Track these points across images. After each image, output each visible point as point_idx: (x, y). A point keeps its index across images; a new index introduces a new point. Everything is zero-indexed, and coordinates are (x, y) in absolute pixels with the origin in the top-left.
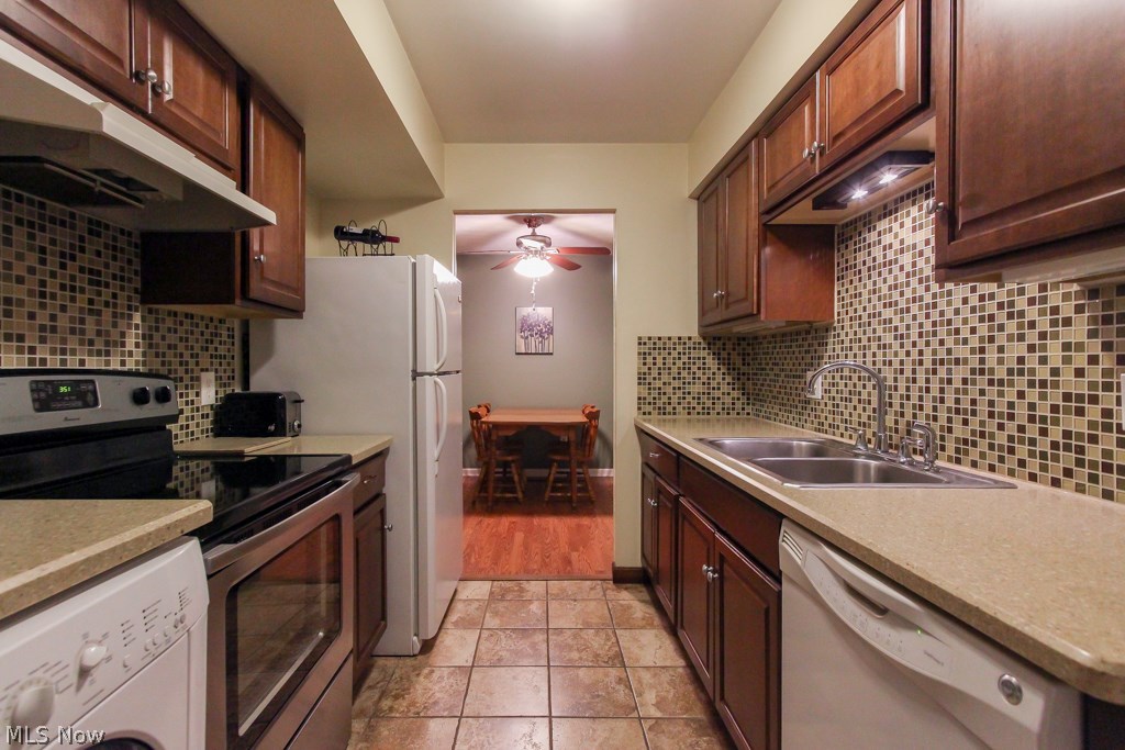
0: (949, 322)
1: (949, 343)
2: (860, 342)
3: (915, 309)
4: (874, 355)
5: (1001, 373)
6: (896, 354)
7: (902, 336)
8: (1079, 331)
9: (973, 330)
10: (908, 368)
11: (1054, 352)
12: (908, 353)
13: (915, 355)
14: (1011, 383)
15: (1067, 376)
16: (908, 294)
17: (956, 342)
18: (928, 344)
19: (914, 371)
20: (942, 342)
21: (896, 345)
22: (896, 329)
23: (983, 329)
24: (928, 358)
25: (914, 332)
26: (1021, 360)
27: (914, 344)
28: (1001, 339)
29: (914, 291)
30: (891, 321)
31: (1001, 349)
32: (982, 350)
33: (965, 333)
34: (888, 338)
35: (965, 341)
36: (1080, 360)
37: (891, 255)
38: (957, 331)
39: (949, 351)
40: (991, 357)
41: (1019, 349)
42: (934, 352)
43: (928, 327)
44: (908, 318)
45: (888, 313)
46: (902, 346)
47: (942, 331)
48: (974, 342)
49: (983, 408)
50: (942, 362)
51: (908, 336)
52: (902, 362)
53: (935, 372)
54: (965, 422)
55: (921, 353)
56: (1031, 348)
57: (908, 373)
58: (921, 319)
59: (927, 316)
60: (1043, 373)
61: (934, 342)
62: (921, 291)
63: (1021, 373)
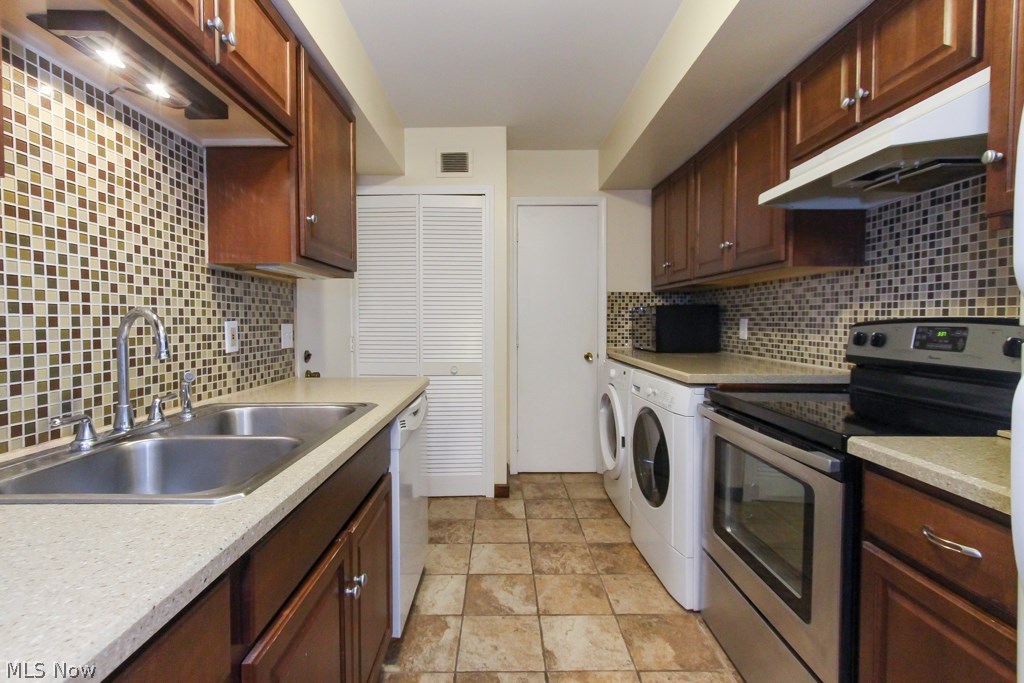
0: (122, 267)
1: (123, 289)
3: (73, 236)
5: (168, 322)
6: (40, 295)
7: (51, 270)
8: (207, 295)
9: (146, 281)
10: (64, 318)
11: (198, 308)
12: (64, 296)
13: (75, 298)
14: (175, 331)
15: (204, 324)
16: (61, 210)
17: (130, 290)
18: (96, 287)
19: (75, 321)
20: (114, 288)
21: (40, 282)
22: (39, 256)
23: (154, 281)
24: (96, 304)
25: (74, 268)
26: (181, 312)
27: (75, 285)
28: (168, 294)
30: (25, 241)
31: (168, 302)
32: (154, 301)
33: (138, 282)
34: (21, 268)
35: (139, 291)
36: (209, 311)
38: (131, 279)
39: (123, 299)
40: (161, 307)
41: (178, 303)
42: (105, 298)
43: (94, 265)
44: (62, 247)
47: (114, 276)
48: (147, 293)
50: (115, 310)
51: (64, 273)
52: (53, 308)
53: (106, 322)
55: (86, 297)
56: (186, 303)
57: (65, 324)
58: (84, 250)
59: (94, 252)
60: (193, 323)
61: (105, 287)
62: (82, 215)
63: (181, 322)
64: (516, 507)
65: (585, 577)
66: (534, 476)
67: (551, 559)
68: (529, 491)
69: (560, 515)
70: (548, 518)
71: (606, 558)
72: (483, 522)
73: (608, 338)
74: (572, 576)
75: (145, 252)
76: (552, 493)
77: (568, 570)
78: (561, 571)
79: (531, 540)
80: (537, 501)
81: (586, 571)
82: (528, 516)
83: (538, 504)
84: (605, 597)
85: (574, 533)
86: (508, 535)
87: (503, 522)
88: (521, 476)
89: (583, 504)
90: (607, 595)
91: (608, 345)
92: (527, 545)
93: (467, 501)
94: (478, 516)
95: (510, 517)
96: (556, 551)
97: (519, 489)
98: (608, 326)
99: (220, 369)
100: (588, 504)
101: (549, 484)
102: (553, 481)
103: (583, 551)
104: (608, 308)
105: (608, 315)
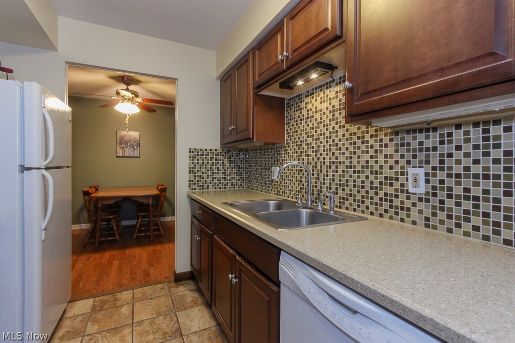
0: (337, 145)
1: (337, 154)
2: (297, 153)
3: (321, 138)
4: (303, 159)
5: (359, 168)
6: (313, 159)
7: (316, 151)
9: (347, 149)
10: (318, 165)
11: (381, 159)
12: (318, 159)
13: (321, 160)
14: (363, 172)
15: (386, 169)
16: (319, 132)
17: (340, 154)
18: (327, 154)
19: (321, 167)
20: (333, 154)
21: (313, 155)
22: (313, 147)
23: (351, 148)
24: (327, 161)
25: (321, 149)
26: (367, 162)
27: (321, 154)
28: (359, 153)
29: (321, 130)
30: (311, 144)
31: (359, 157)
32: (351, 158)
33: (343, 150)
34: (310, 152)
35: (344, 154)
36: (391, 162)
37: (311, 114)
38: (340, 149)
39: (337, 158)
40: (355, 160)
41: (366, 157)
42: (330, 158)
43: (327, 147)
44: (318, 143)
45: (309, 140)
46: (316, 155)
47: (333, 149)
48: (347, 154)
49: (351, 183)
50: (333, 163)
51: (319, 151)
52: (316, 163)
53: (330, 167)
54: (343, 190)
55: (324, 158)
56: (372, 157)
57: (319, 168)
58: (324, 143)
59: (327, 142)
60: (376, 168)
61: (330, 154)
62: (324, 130)
63: (367, 168)
75: (347, 136)
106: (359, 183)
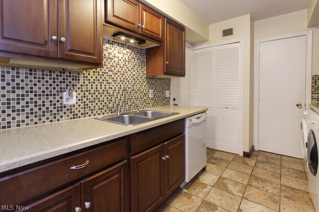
0: (127, 79)
1: (127, 84)
3: (119, 74)
4: (105, 85)
5: (136, 91)
6: (113, 86)
7: (115, 81)
8: (145, 84)
9: (132, 81)
10: (117, 90)
11: (143, 87)
12: (117, 86)
13: (119, 86)
15: (144, 91)
16: (117, 69)
17: (129, 84)
18: (122, 83)
19: (119, 90)
20: (126, 83)
21: (113, 83)
22: (113, 78)
25: (119, 80)
27: (119, 83)
30: (111, 76)
33: (130, 82)
34: (110, 81)
36: (146, 88)
37: (111, 56)
38: (129, 81)
39: (127, 86)
40: (135, 87)
41: (139, 86)
42: (124, 86)
43: (122, 79)
44: (117, 76)
45: (110, 73)
46: (115, 83)
47: (126, 81)
48: (132, 84)
49: (133, 98)
51: (117, 81)
52: (115, 88)
54: (130, 101)
55: (121, 86)
56: (140, 86)
57: (117, 91)
58: (120, 77)
59: (122, 76)
60: (142, 90)
61: (124, 83)
62: (120, 69)
63: (139, 90)
64: (251, 162)
65: (272, 195)
66: (265, 153)
67: (258, 183)
68: (260, 158)
69: (272, 170)
70: (266, 169)
71: (289, 192)
72: (234, 163)
73: (312, 97)
74: (265, 192)
75: (132, 75)
76: (273, 161)
77: (265, 189)
78: (261, 188)
79: (252, 174)
80: (262, 162)
81: (273, 193)
82: (255, 166)
83: (263, 163)
84: (278, 205)
85: (276, 178)
86: (242, 170)
87: (242, 165)
88: (260, 152)
89: (287, 170)
90: (280, 205)
91: (311, 101)
92: (250, 175)
93: (231, 155)
94: (233, 160)
95: (247, 164)
96: (262, 182)
97: (257, 156)
98: (312, 91)
99: (148, 101)
100: (291, 170)
101: (273, 158)
102: (276, 157)
103: (277, 186)
104: (313, 83)
105: (313, 86)
106: (136, 97)
